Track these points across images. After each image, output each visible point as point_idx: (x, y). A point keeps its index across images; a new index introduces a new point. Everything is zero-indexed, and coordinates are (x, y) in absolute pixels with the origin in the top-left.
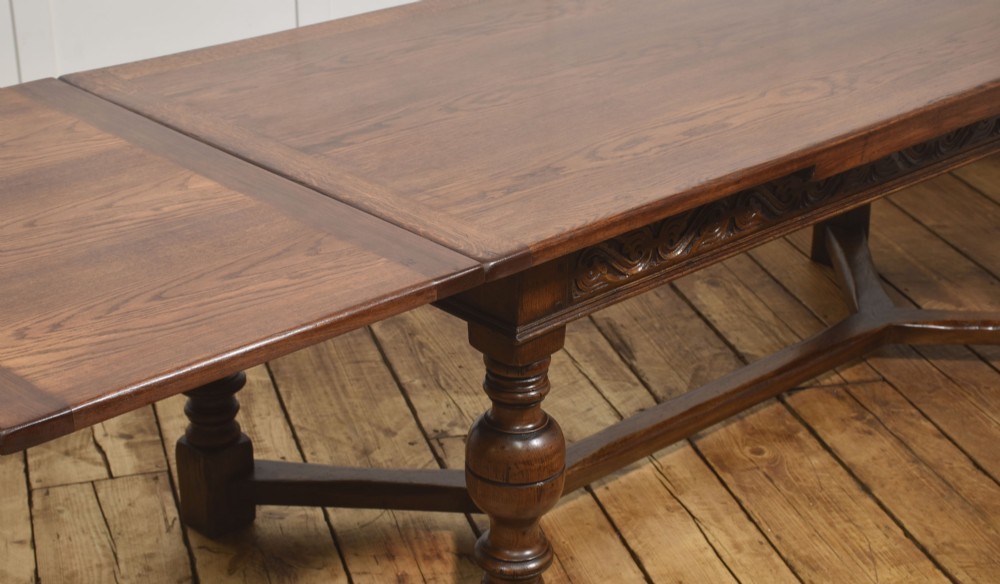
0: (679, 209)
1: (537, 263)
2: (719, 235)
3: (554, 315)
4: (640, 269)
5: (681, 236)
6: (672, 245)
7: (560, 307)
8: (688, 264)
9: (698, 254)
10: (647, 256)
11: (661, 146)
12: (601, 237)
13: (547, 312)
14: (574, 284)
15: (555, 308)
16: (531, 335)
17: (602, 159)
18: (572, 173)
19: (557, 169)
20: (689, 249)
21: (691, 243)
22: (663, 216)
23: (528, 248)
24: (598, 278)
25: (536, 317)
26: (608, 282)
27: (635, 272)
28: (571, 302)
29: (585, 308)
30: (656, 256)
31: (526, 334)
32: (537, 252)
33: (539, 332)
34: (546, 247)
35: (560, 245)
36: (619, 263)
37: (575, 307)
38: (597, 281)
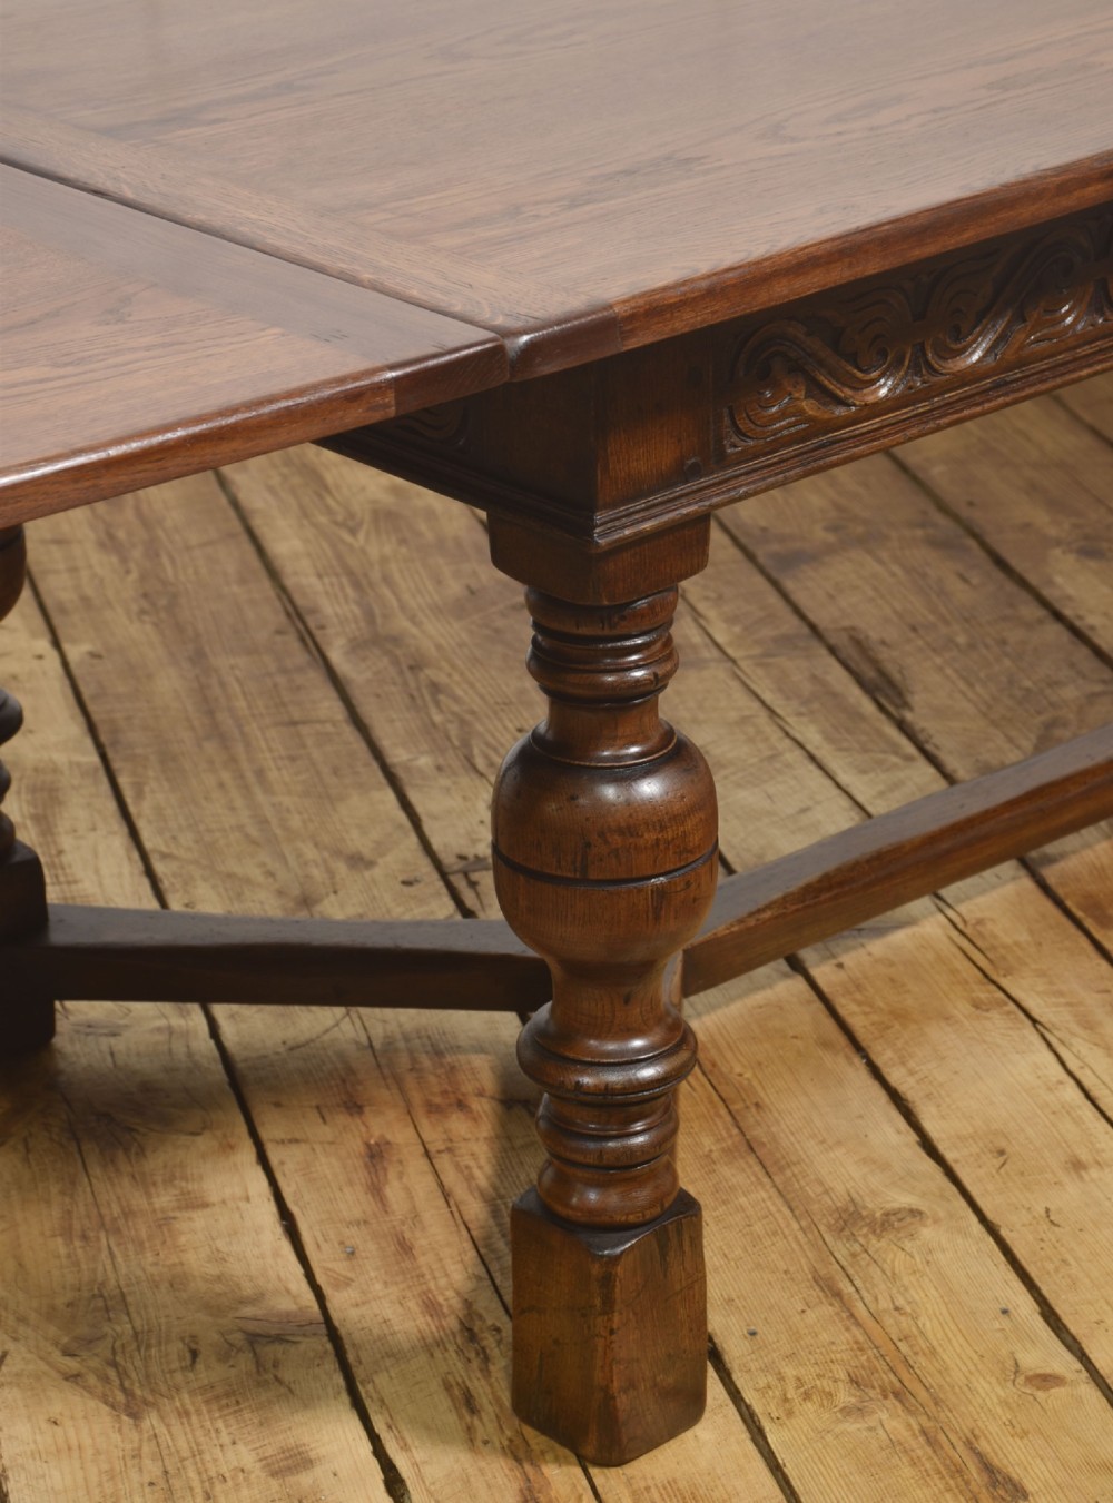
0: (969, 236)
1: (633, 343)
2: (1069, 320)
3: (681, 489)
4: (883, 392)
5: (982, 317)
6: (959, 337)
7: (695, 472)
8: (996, 386)
9: (1021, 363)
10: (899, 362)
11: (935, 111)
12: (782, 291)
13: (667, 480)
14: (727, 421)
15: (683, 472)
16: (627, 532)
17: (793, 139)
18: (723, 167)
19: (688, 160)
20: (999, 351)
21: (1002, 338)
22: (931, 249)
23: (611, 306)
24: (785, 407)
25: (637, 490)
26: (811, 419)
27: (870, 399)
28: (722, 460)
29: (755, 476)
30: (920, 365)
31: (616, 529)
32: (631, 318)
33: (647, 525)
34: (653, 308)
35: (684, 303)
36: (833, 374)
37: (729, 472)
38: (783, 415)
